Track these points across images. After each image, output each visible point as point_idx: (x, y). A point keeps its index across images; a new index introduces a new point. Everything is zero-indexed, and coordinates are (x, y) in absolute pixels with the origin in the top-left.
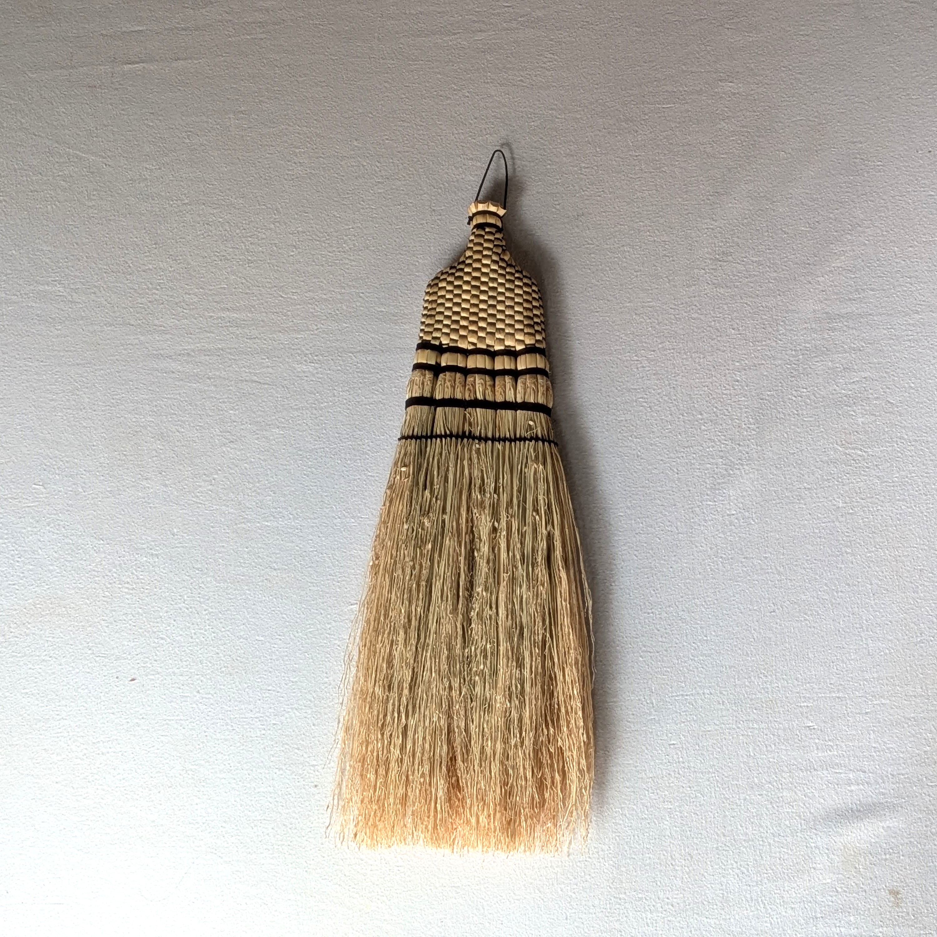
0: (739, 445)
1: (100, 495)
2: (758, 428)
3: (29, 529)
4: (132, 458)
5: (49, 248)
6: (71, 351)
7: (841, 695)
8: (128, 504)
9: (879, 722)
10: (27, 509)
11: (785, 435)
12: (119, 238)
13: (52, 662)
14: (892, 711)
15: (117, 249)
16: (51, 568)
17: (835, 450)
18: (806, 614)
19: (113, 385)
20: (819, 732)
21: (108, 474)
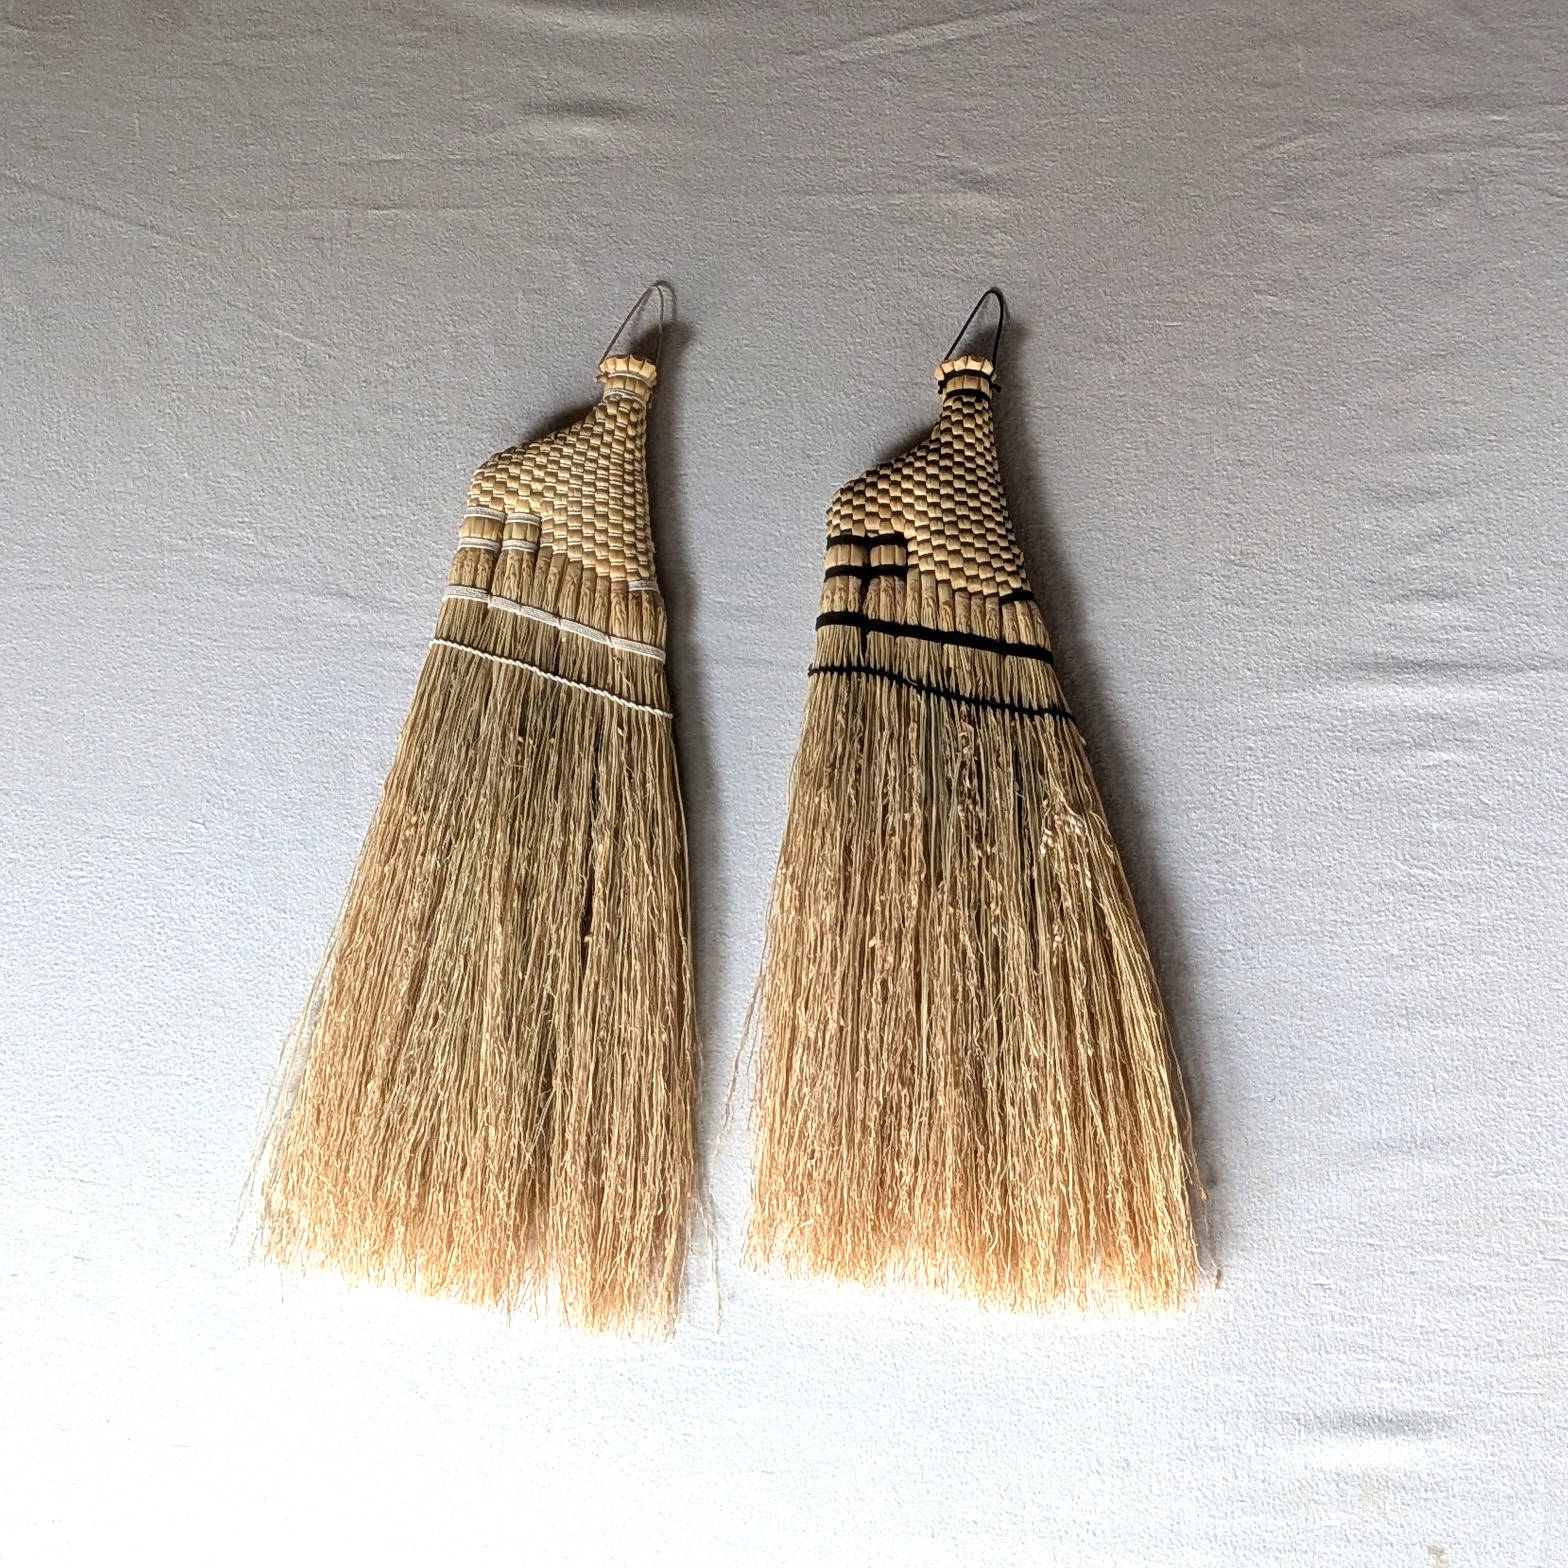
0: (1245, 845)
1: (286, 845)
2: (1277, 824)
3: (180, 887)
4: (336, 794)
5: (238, 474)
6: (258, 628)
7: (1374, 1241)
8: (326, 863)
9: (1431, 1288)
10: (178, 857)
11: (1318, 838)
12: (340, 466)
13: (198, 1086)
14: (1451, 1274)
15: (337, 483)
16: (206, 946)
17: (1394, 868)
18: (1330, 1113)
19: (316, 684)
20: (1336, 1295)
21: (300, 814)
